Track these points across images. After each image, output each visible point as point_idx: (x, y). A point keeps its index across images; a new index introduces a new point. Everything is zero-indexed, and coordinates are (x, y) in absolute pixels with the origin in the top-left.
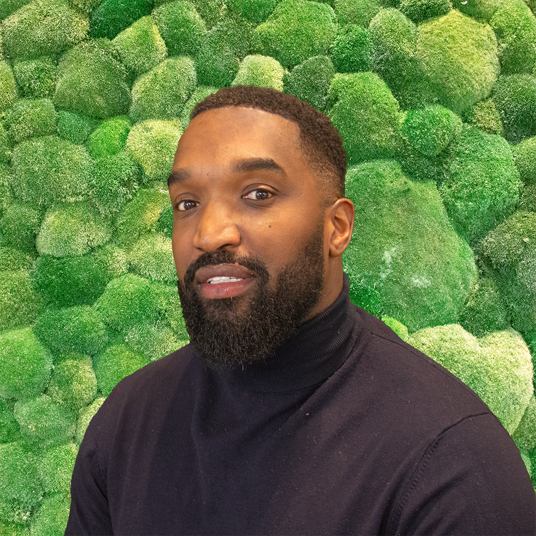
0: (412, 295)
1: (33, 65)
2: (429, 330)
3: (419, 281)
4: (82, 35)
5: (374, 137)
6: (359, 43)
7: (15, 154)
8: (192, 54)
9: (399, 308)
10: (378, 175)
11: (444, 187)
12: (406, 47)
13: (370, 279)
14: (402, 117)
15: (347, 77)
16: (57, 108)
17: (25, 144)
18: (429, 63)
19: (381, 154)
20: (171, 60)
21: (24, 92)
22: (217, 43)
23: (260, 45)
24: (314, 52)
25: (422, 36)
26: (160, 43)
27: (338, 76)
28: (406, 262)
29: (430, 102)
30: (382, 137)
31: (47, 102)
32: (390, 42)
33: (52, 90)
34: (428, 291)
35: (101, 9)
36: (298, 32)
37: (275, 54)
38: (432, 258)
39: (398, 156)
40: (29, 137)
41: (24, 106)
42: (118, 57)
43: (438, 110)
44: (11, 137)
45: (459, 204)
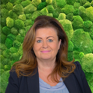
0: (85, 49)
1: (28, 14)
2: (87, 54)
3: (86, 47)
4: (36, 10)
5: (79, 25)
6: (77, 11)
7: (26, 28)
8: (52, 13)
9: (83, 51)
10: (80, 31)
11: (90, 33)
12: (84, 12)
13: (79, 46)
14: (84, 22)
15: (75, 16)
16: (32, 21)
17: (27, 26)
18: (87, 14)
19: (80, 28)
20: (49, 14)
21: (27, 19)
22: (56, 11)
23: (62, 12)
24: (70, 13)
25: (86, 10)
26: (47, 11)
27: (74, 16)
28: (84, 44)
29: (88, 20)
30: (80, 25)
31: (31, 20)
32: (82, 11)
33: (31, 18)
34: (87, 48)
35: (39, 6)
36: (68, 10)
37: (65, 13)
38: (88, 43)
39: (83, 28)
40: (28, 25)
41: (27, 21)
42: (41, 13)
43: (89, 21)
44: (25, 25)
45: (92, 35)
